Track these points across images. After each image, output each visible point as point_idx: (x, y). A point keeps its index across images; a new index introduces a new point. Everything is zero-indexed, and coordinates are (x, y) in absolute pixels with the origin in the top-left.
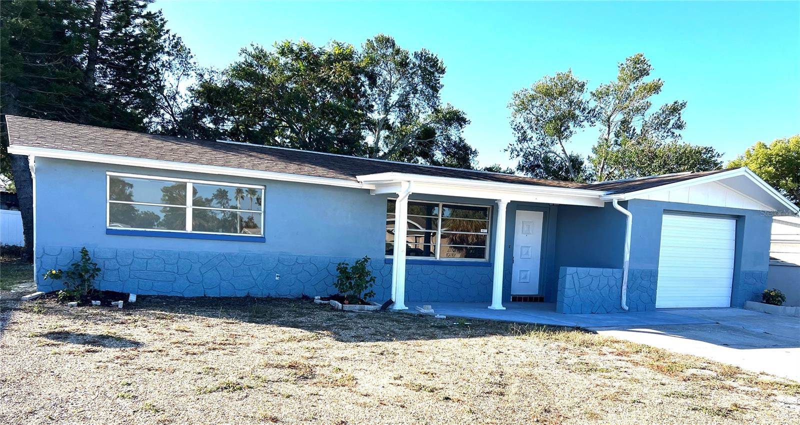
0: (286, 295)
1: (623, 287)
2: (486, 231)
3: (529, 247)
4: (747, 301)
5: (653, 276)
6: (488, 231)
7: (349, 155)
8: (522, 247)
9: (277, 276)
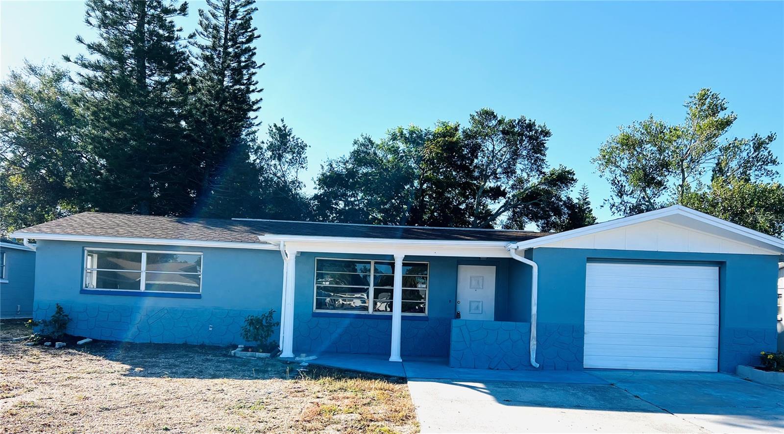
0: (218, 344)
1: (531, 343)
2: (424, 286)
3: (480, 302)
4: (740, 366)
5: (578, 332)
6: (426, 286)
7: (346, 223)
8: (470, 302)
9: (211, 327)
